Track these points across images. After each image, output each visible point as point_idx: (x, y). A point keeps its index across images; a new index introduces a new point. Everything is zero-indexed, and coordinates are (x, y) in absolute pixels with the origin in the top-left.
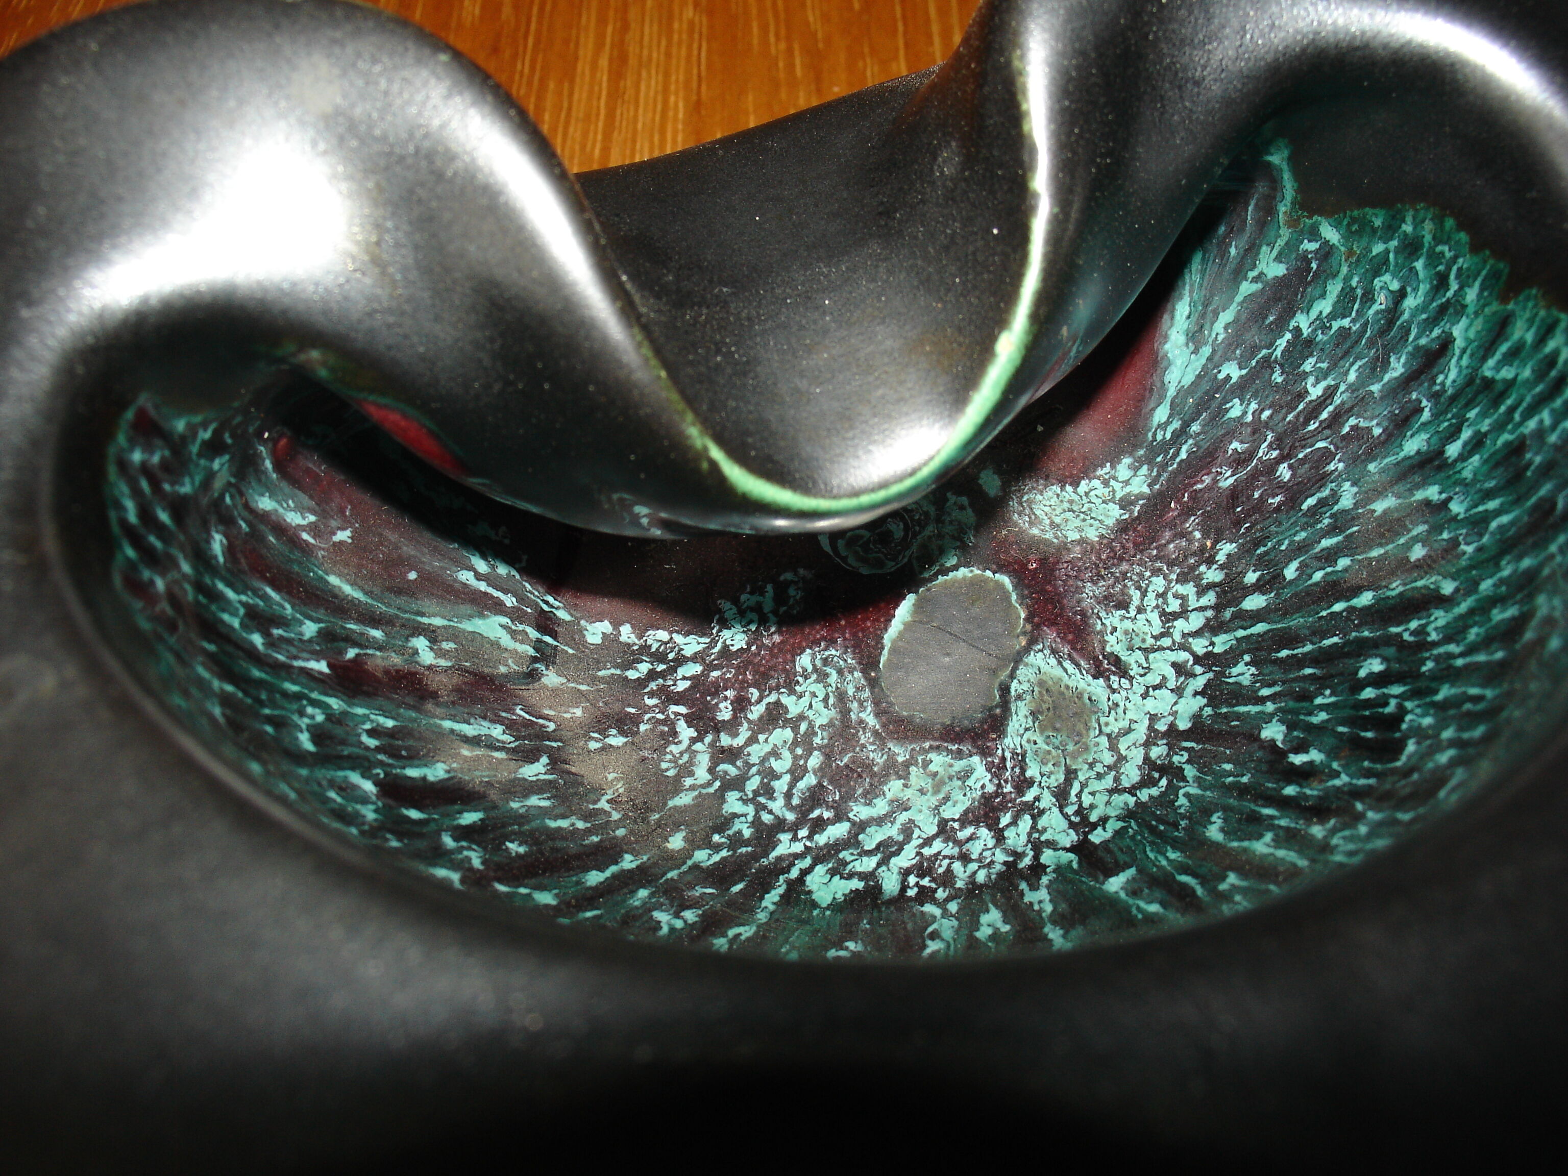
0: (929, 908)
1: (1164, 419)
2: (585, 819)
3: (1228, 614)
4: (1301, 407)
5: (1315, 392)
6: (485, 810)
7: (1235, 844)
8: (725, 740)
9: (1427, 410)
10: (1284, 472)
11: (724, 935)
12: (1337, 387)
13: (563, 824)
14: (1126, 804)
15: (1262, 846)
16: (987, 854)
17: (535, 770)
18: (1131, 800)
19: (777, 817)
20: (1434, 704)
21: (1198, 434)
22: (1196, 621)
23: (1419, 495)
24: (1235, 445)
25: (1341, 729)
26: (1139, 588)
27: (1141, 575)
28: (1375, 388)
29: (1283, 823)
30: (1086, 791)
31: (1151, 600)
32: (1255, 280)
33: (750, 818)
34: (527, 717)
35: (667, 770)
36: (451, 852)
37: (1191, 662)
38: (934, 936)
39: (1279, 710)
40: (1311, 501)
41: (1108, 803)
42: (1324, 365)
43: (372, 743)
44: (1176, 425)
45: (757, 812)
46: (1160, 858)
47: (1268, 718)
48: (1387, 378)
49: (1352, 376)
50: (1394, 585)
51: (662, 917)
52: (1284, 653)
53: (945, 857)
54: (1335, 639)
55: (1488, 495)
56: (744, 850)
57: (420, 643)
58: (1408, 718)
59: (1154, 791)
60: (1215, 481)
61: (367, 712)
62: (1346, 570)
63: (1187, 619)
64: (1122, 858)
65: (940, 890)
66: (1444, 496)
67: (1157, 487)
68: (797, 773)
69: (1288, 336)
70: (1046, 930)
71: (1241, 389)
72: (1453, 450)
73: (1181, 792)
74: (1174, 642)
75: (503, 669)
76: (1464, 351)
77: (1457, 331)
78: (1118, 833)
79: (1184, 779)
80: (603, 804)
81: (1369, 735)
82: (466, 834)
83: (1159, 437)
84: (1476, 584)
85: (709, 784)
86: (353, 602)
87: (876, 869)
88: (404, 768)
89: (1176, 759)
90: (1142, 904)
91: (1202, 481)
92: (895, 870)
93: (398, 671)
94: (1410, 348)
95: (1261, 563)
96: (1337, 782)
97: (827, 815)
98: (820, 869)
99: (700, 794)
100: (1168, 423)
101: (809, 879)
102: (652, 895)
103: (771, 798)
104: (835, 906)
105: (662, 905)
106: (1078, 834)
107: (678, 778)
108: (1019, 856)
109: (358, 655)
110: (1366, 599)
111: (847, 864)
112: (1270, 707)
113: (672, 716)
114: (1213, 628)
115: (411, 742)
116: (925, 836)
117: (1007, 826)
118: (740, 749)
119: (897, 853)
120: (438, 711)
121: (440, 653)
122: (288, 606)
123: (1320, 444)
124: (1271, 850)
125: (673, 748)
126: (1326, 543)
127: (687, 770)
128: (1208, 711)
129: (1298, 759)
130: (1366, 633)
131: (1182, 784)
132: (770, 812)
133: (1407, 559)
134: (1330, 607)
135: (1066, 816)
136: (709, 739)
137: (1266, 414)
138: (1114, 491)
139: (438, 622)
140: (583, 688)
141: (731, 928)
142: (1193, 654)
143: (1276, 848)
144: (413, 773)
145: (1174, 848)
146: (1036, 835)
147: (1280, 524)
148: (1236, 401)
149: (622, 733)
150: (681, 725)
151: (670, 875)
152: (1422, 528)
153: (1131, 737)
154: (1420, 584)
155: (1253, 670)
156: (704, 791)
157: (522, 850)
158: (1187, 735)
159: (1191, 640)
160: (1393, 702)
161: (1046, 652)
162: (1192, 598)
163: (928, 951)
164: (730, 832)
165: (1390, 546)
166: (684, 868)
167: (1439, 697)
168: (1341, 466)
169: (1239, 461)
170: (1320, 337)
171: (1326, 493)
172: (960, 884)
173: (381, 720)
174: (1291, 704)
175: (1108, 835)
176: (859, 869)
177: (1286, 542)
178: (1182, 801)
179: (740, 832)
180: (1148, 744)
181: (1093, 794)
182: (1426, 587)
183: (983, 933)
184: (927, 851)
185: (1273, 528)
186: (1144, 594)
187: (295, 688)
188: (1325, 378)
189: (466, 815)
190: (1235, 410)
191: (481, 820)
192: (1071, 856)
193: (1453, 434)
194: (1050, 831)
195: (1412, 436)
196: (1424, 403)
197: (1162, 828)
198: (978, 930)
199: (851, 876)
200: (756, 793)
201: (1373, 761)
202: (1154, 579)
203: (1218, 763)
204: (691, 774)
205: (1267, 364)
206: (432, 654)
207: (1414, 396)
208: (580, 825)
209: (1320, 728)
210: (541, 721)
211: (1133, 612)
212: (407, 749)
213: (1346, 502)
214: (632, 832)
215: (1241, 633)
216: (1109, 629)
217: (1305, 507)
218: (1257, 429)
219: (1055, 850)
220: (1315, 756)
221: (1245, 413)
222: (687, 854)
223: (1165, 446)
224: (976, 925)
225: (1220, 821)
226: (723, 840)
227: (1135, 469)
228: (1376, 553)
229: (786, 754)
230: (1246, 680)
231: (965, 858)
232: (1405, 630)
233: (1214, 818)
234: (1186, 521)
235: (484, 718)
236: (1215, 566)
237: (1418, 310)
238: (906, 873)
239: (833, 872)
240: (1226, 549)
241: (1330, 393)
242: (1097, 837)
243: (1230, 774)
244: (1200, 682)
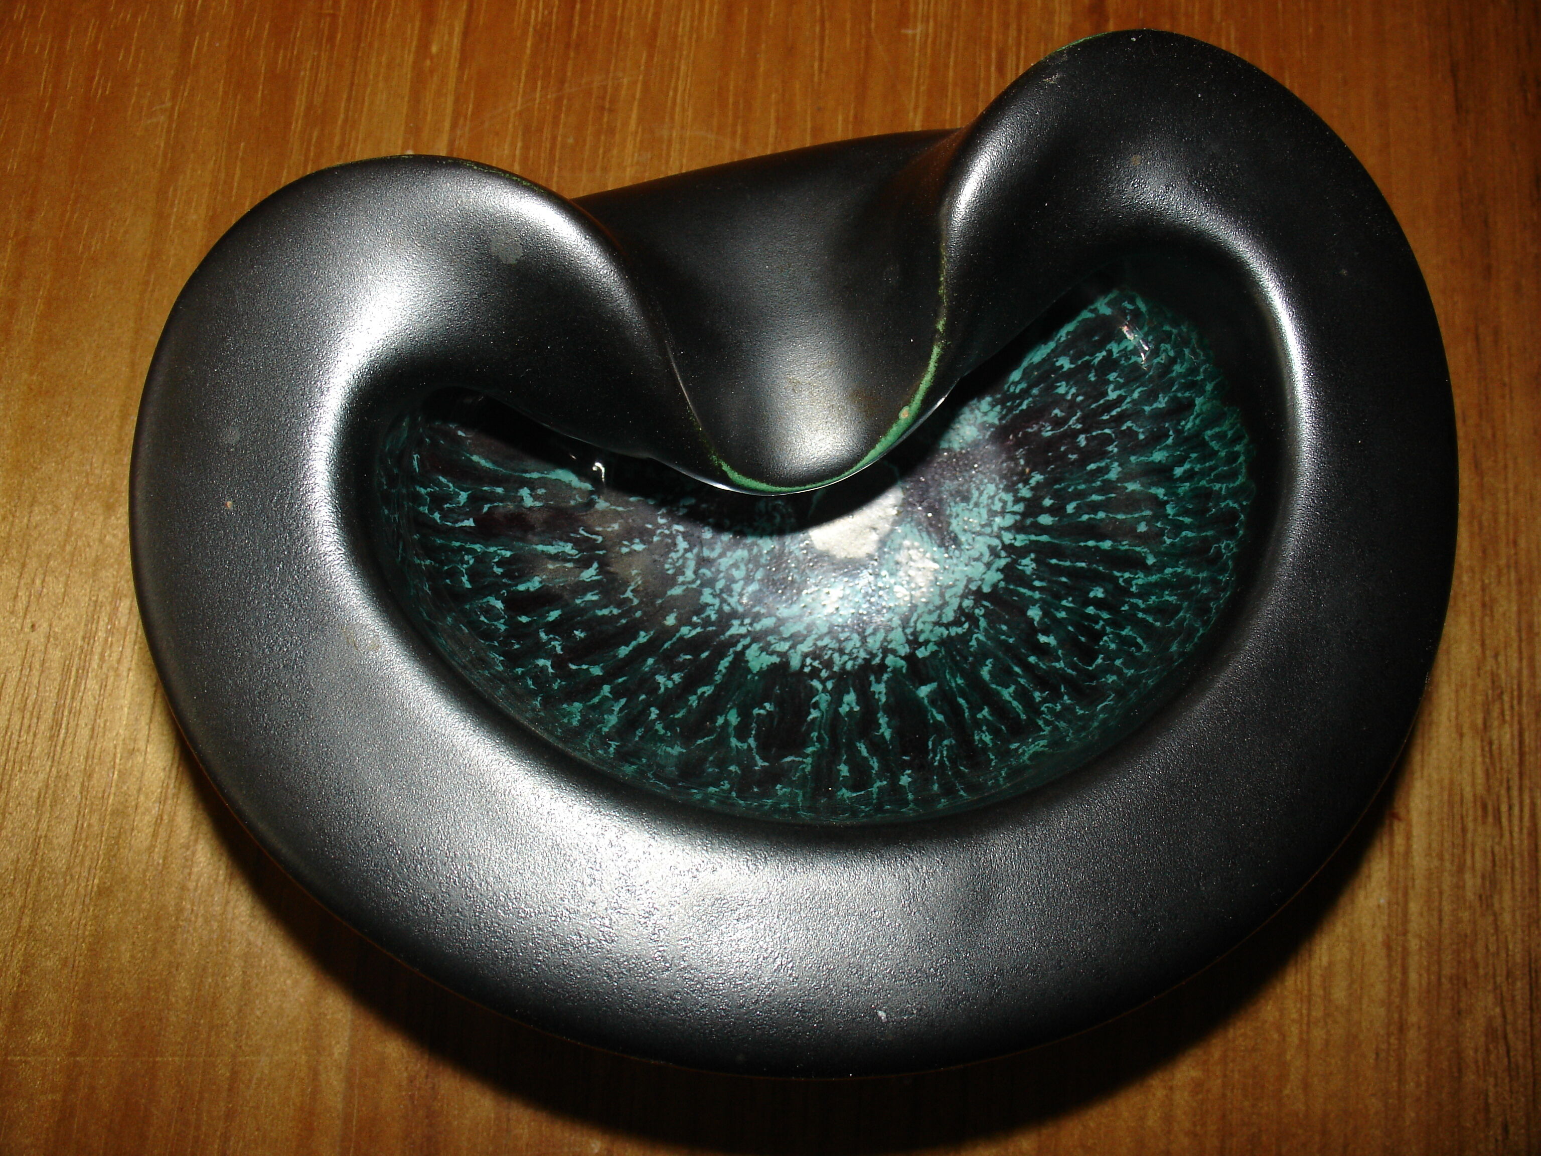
0: (816, 683)
1: (1017, 379)
2: (618, 606)
3: (1029, 521)
4: (1102, 402)
5: (1112, 395)
6: (562, 608)
7: (994, 686)
8: (706, 553)
9: (1171, 438)
10: (1082, 440)
11: (695, 694)
12: (1125, 398)
13: (605, 612)
14: (942, 635)
15: (1007, 694)
16: (855, 651)
17: (589, 574)
18: (946, 633)
19: (732, 608)
20: (1119, 636)
21: (1036, 396)
22: (1009, 520)
23: (1153, 490)
24: (1057, 411)
25: (1070, 628)
26: (978, 489)
27: (982, 482)
28: (1147, 409)
29: (1022, 681)
30: (921, 620)
31: (984, 499)
32: (1092, 311)
33: (716, 607)
34: (586, 534)
35: (668, 570)
36: (545, 644)
37: (1000, 548)
38: (816, 706)
39: (1041, 599)
40: (1092, 466)
41: (932, 631)
42: (1121, 381)
43: (498, 571)
44: (1023, 385)
45: (721, 603)
46: (952, 681)
47: (1033, 602)
48: (1155, 406)
49: (1136, 395)
50: (1124, 543)
51: (660, 679)
52: (1054, 561)
53: (830, 649)
54: (1083, 564)
55: (1186, 512)
56: (710, 629)
57: (525, 492)
58: (1105, 638)
59: (960, 630)
60: (1040, 431)
61: (495, 549)
62: (1102, 520)
63: (1004, 517)
64: (932, 673)
65: (824, 671)
66: (1165, 498)
67: (1004, 422)
68: (748, 579)
69: (1104, 353)
70: (879, 715)
71: (1068, 376)
72: (1178, 471)
73: (975, 636)
74: (992, 531)
75: (572, 503)
76: (1198, 415)
77: (1198, 401)
78: (934, 654)
79: (978, 627)
80: (629, 594)
81: (1083, 639)
82: (553, 628)
83: (1012, 390)
84: (1165, 567)
85: (693, 582)
86: (486, 471)
87: (788, 650)
88: (516, 585)
89: (977, 611)
90: (935, 712)
91: (1032, 428)
92: (799, 653)
93: (512, 514)
94: (1171, 395)
95: (1055, 495)
96: (1057, 665)
97: (763, 611)
98: (755, 647)
99: (687, 588)
100: (1018, 383)
101: (748, 652)
102: (655, 662)
103: (731, 596)
104: (761, 673)
105: (661, 669)
106: (910, 648)
107: (675, 575)
108: (873, 655)
109: (489, 508)
110: (1107, 545)
111: (772, 644)
112: (1037, 595)
113: (674, 532)
114: (1018, 528)
115: (520, 565)
116: (819, 633)
117: (870, 635)
118: (714, 560)
119: (802, 642)
120: (535, 539)
121: (536, 498)
122: (451, 485)
123: (1107, 431)
124: (1010, 699)
125: (673, 555)
126: (1095, 497)
127: (680, 571)
128: (1002, 584)
129: (1043, 639)
130: (1101, 568)
131: (976, 631)
132: (729, 605)
133: (1136, 529)
134: (1086, 541)
135: (905, 634)
136: (695, 551)
137: (1080, 398)
138: (976, 418)
139: (535, 475)
140: (620, 509)
141: (700, 687)
142: (1002, 542)
143: (1014, 699)
144: (522, 588)
145: (962, 677)
146: (886, 644)
147: (1072, 474)
148: (1064, 383)
149: (643, 542)
150: (680, 539)
151: (666, 646)
152: (1148, 513)
153: (954, 590)
154: (1138, 549)
155: (1034, 565)
156: (690, 586)
157: (582, 635)
158: (986, 597)
159: (1003, 532)
160: (1101, 623)
161: (913, 524)
162: (1010, 504)
163: (811, 717)
164: (703, 616)
165: (1129, 516)
166: (674, 639)
167: (1123, 633)
168: (1116, 450)
169: (1058, 423)
170: (1123, 362)
171: (1103, 464)
172: (836, 669)
173: (503, 552)
174: (1049, 598)
175: (927, 654)
176: (778, 649)
177: (1073, 487)
178: (973, 643)
179: (709, 616)
180: (964, 596)
181: (924, 623)
182: (1139, 553)
183: (844, 709)
184: (820, 644)
185: (1067, 475)
186: (981, 494)
187: (458, 544)
188: (1120, 389)
189: (552, 613)
190: (1062, 389)
191: (560, 615)
192: (903, 663)
193: (1180, 462)
194: (894, 643)
195: (1160, 450)
196: (1171, 433)
197: (958, 658)
198: (841, 706)
199: (772, 653)
200: (722, 591)
201: (1079, 659)
202: (989, 485)
203: (1000, 623)
204: (683, 574)
205: (1087, 366)
206: (532, 499)
207: (1167, 425)
208: (616, 612)
209: (1060, 622)
210: (594, 537)
211: (971, 506)
212: (518, 570)
213: (1113, 475)
214: (645, 613)
215: (1033, 537)
216: (954, 514)
217: (1089, 468)
218: (1072, 407)
219: (896, 656)
220: (1050, 640)
221: (1067, 393)
222: (676, 628)
223: (1014, 397)
224: (840, 702)
225: (990, 665)
226: (699, 621)
227: (993, 406)
228: (1120, 516)
229: (743, 567)
230: (1029, 570)
231: (841, 652)
232: (1122, 577)
233: (988, 662)
234: (1017, 450)
235: (561, 539)
236: (1028, 487)
237: (1180, 375)
238: (805, 656)
239: (762, 650)
240: (1037, 477)
241: (1120, 400)
242: (921, 653)
243: (1004, 633)
244: (1002, 563)
